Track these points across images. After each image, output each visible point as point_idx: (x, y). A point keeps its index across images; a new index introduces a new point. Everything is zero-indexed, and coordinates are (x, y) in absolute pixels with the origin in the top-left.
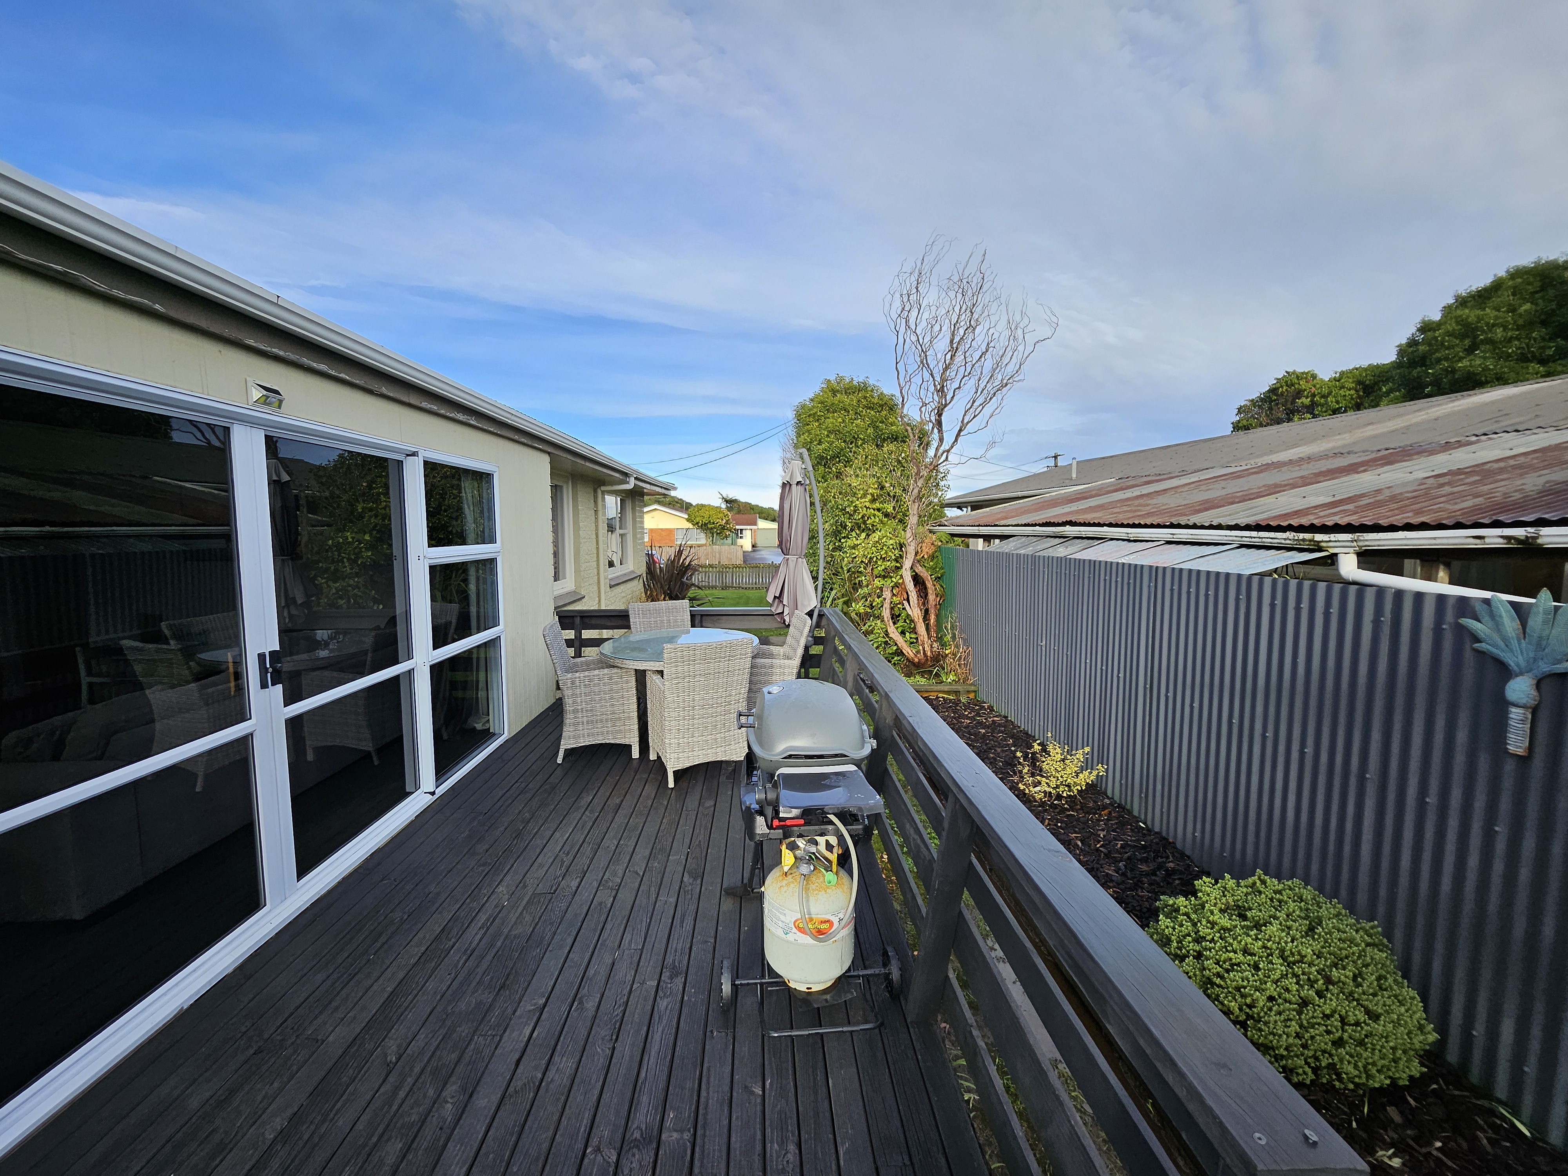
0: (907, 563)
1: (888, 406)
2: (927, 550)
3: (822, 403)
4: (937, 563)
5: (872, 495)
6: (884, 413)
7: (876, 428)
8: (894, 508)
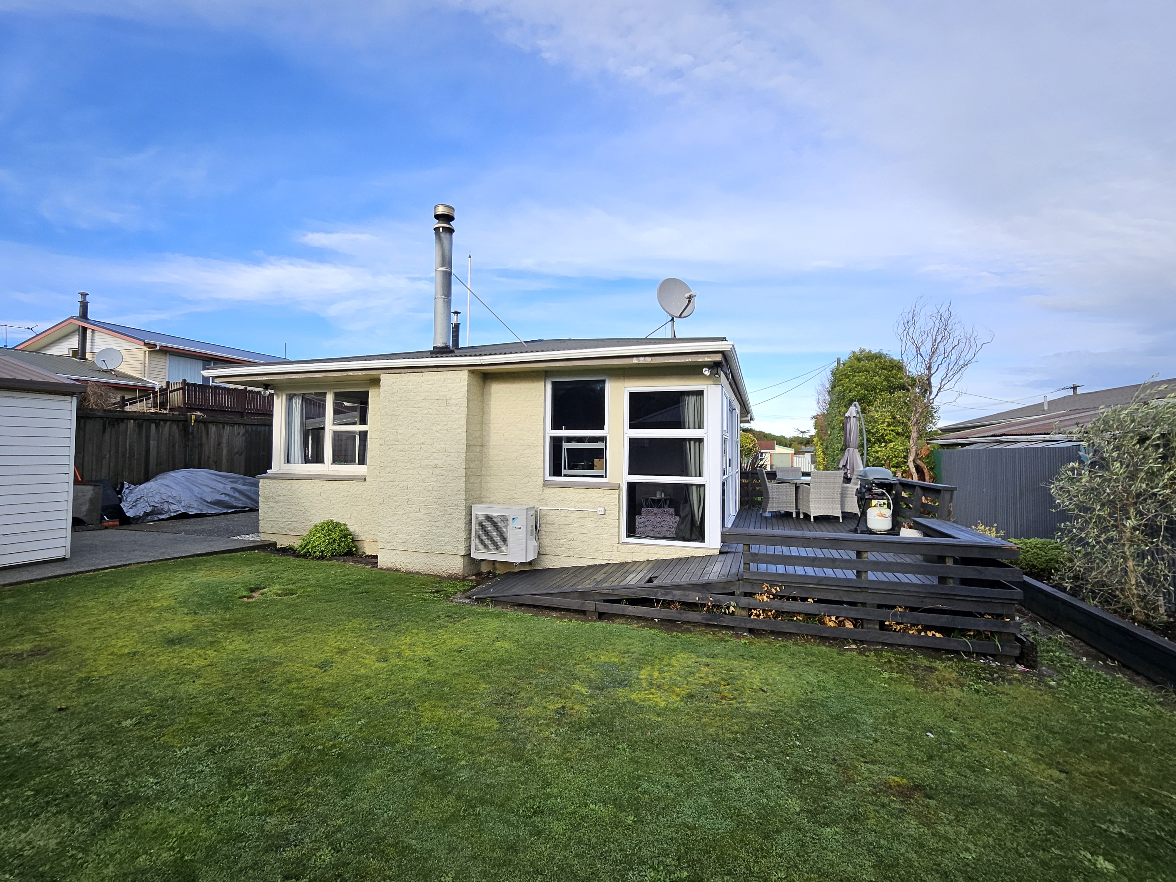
0: (911, 458)
1: (898, 367)
2: (924, 453)
3: (850, 367)
4: (930, 461)
5: (888, 422)
6: (894, 372)
7: (888, 381)
8: (903, 430)
